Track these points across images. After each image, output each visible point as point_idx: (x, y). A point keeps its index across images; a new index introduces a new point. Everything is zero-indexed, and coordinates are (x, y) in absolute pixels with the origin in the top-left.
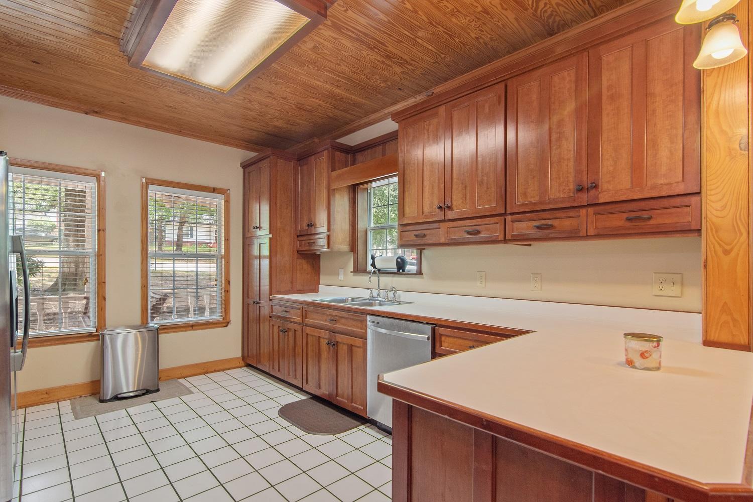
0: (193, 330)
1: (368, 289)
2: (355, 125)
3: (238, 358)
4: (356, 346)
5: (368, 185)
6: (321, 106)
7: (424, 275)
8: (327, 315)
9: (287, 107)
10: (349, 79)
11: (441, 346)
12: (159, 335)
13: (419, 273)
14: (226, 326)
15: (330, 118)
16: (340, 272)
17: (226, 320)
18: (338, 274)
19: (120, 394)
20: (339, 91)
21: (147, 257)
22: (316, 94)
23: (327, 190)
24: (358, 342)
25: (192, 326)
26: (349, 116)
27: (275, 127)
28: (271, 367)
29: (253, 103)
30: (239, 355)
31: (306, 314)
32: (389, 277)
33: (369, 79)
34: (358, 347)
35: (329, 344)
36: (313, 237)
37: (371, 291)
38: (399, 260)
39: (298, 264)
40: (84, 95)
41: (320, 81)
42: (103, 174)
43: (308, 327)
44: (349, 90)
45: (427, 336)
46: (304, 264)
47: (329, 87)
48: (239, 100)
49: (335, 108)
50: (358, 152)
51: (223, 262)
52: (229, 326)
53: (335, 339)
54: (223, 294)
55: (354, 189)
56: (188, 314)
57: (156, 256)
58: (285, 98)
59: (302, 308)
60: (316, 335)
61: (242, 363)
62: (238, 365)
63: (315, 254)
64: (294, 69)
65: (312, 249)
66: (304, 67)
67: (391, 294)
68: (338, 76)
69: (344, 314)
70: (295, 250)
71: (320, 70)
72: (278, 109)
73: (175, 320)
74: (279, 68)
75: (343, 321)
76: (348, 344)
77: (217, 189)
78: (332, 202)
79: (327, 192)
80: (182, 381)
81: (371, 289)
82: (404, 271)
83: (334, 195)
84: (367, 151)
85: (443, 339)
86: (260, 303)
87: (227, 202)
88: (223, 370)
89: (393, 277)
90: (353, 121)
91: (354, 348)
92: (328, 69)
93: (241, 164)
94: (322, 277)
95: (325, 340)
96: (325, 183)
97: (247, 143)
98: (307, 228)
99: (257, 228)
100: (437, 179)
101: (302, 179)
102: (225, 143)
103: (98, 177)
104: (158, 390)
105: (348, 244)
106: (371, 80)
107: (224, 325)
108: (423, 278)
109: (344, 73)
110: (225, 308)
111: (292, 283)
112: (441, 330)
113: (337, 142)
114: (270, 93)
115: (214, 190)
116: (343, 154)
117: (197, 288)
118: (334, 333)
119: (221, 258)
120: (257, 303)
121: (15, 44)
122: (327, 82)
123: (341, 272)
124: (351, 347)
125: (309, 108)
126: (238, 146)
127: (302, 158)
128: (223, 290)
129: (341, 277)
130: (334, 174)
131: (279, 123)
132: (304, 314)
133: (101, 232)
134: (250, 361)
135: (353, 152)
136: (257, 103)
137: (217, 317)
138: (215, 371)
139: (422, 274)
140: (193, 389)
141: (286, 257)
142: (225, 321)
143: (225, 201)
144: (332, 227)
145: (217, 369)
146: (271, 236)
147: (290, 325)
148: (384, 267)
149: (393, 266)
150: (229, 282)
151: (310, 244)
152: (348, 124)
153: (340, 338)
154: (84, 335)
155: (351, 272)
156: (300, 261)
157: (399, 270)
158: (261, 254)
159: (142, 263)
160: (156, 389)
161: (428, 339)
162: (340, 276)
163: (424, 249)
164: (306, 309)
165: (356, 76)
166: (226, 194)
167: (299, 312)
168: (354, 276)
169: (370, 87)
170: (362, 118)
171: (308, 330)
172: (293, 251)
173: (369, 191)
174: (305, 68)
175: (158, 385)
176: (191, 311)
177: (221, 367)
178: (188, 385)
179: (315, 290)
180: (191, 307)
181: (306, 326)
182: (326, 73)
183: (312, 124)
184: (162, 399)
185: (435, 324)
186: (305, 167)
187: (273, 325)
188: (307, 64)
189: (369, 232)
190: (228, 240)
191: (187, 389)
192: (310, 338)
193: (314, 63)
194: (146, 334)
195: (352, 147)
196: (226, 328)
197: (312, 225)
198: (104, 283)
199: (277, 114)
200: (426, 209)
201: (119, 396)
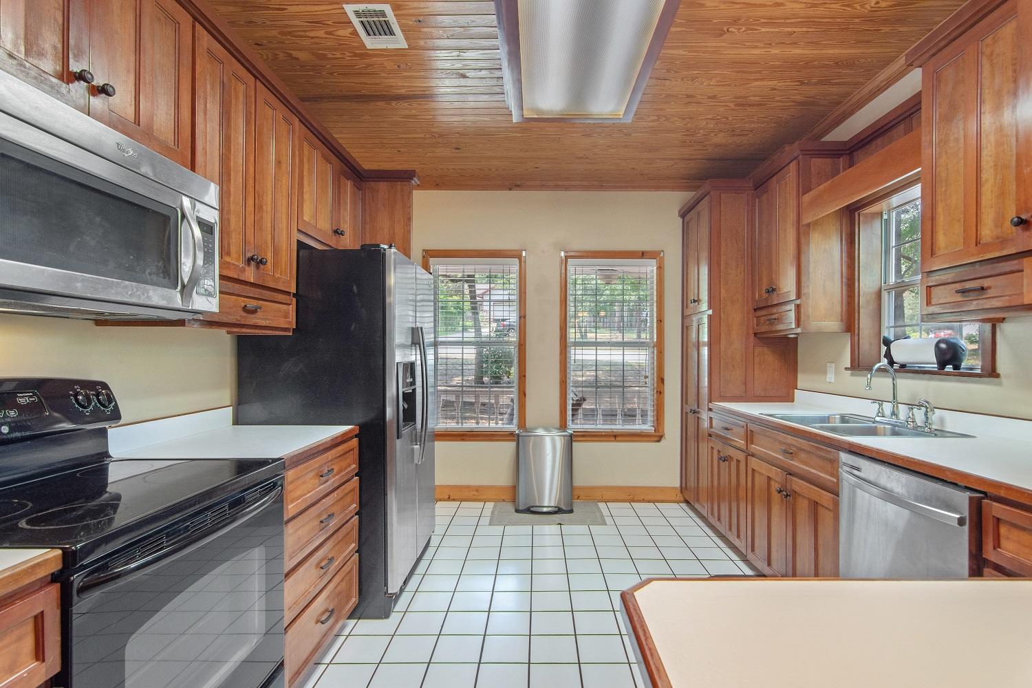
0: (616, 441)
1: (875, 401)
2: (854, 100)
3: (674, 488)
4: (823, 506)
5: (882, 206)
6: (775, 89)
7: (1003, 379)
8: (781, 442)
9: (722, 109)
10: (809, 21)
11: (997, 545)
12: (574, 444)
13: (991, 372)
14: (659, 441)
15: (800, 104)
16: (828, 368)
17: (658, 432)
18: (825, 373)
19: (532, 507)
20: (797, 51)
21: (566, 346)
22: (760, 72)
23: (795, 228)
24: (825, 498)
25: (615, 436)
26: (834, 90)
27: (717, 146)
28: (710, 512)
29: (672, 120)
30: (678, 485)
31: (752, 436)
32: (923, 379)
33: (848, 6)
34: (826, 508)
35: (780, 492)
36: (774, 310)
37: (881, 405)
38: (943, 346)
39: (756, 354)
40: (504, 170)
41: (756, 47)
42: (524, 254)
43: (753, 459)
44: (816, 43)
45: (958, 516)
46: (768, 356)
47: (777, 52)
48: (653, 121)
49: (802, 83)
50: (856, 150)
51: (655, 352)
52: (663, 441)
53: (791, 485)
54: (655, 396)
55: (851, 216)
56: (616, 420)
57: (576, 344)
58: (714, 97)
59: (745, 427)
60: (763, 472)
61: (680, 497)
62: (674, 498)
63: (785, 338)
64: (709, 44)
65: (774, 329)
66: (721, 35)
67: (919, 415)
68: (786, 25)
69: (802, 443)
70: (751, 332)
71: (752, 29)
72: (710, 117)
73: (600, 426)
74: (686, 53)
75: (803, 456)
76: (809, 500)
77: (647, 252)
78: (803, 247)
79: (795, 232)
80: (602, 505)
81: (881, 402)
82: (957, 367)
83: (808, 234)
84: (874, 143)
85: (1003, 530)
86: (698, 412)
87: (660, 268)
88: (654, 502)
89: (929, 380)
90: (848, 94)
91: (820, 508)
92: (762, 20)
93: (679, 212)
94: (799, 376)
95: (777, 484)
96: (792, 216)
97: (686, 181)
98: (767, 295)
99: (695, 301)
100: (1014, 158)
101: (760, 218)
102: (657, 188)
103: (519, 257)
104: (571, 511)
105: (840, 317)
106: (855, 5)
107: (656, 439)
108: (1000, 384)
109: (795, 16)
110: (657, 416)
111: (745, 384)
112: (997, 509)
113: (824, 142)
114: (688, 96)
115: (643, 255)
116: (828, 160)
117: (623, 387)
118: (790, 474)
119: (654, 347)
120: (695, 412)
121: (438, 136)
122: (770, 44)
123: (831, 368)
124: (815, 505)
125: (757, 98)
126: (673, 189)
127: (761, 185)
128: (655, 391)
129: (831, 377)
130: (807, 198)
131: (720, 139)
132: (750, 437)
133: (522, 319)
134: (688, 495)
135: (848, 152)
136: (677, 119)
137: (648, 427)
138: (643, 501)
139: (998, 376)
140: (609, 520)
141: (736, 343)
142: (657, 434)
143: (657, 268)
144: (804, 291)
145: (646, 498)
146: (710, 312)
147: (731, 452)
148: (911, 361)
149: (929, 358)
150: (662, 380)
151: (772, 322)
152: (839, 103)
153: (798, 485)
154: (505, 433)
155: (846, 369)
156: (758, 350)
157: (942, 364)
158: (700, 340)
159: (561, 354)
160: (569, 509)
161: (961, 522)
162: (828, 376)
163: (1003, 320)
164: (753, 430)
165: (820, 11)
166: (658, 258)
167: (742, 431)
168: (852, 375)
169: (857, 20)
170: (862, 84)
171: (754, 463)
172: (748, 334)
173: (885, 217)
174: (725, 37)
175: (571, 505)
176: (619, 417)
177: (650, 497)
178: (605, 512)
179: (788, 398)
180: (619, 412)
181: (753, 455)
182: (763, 30)
183: (773, 125)
184: (572, 523)
185: (985, 493)
186: (765, 197)
187: (712, 448)
188: (725, 29)
189: (885, 295)
190: (661, 321)
191: (602, 516)
192: (757, 475)
193: (736, 21)
194: (557, 438)
195: (845, 143)
196: (657, 443)
197: (774, 290)
198: (525, 376)
199: (712, 126)
200: (987, 232)
201: (532, 509)
